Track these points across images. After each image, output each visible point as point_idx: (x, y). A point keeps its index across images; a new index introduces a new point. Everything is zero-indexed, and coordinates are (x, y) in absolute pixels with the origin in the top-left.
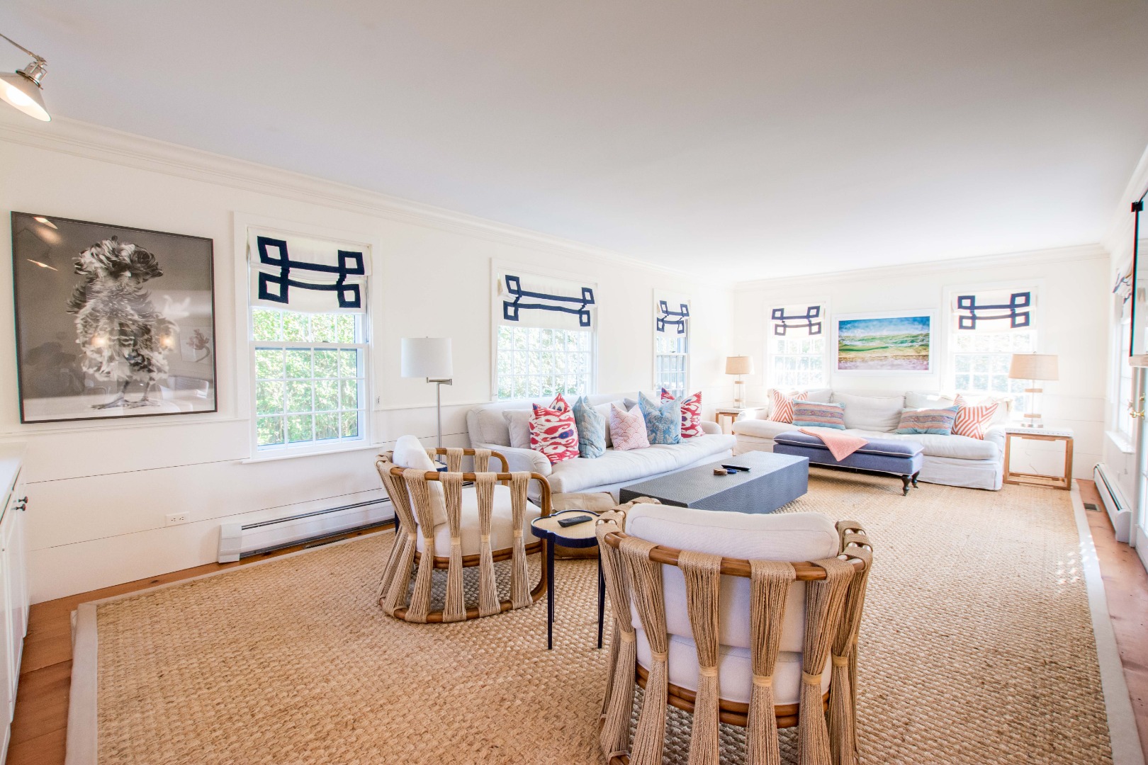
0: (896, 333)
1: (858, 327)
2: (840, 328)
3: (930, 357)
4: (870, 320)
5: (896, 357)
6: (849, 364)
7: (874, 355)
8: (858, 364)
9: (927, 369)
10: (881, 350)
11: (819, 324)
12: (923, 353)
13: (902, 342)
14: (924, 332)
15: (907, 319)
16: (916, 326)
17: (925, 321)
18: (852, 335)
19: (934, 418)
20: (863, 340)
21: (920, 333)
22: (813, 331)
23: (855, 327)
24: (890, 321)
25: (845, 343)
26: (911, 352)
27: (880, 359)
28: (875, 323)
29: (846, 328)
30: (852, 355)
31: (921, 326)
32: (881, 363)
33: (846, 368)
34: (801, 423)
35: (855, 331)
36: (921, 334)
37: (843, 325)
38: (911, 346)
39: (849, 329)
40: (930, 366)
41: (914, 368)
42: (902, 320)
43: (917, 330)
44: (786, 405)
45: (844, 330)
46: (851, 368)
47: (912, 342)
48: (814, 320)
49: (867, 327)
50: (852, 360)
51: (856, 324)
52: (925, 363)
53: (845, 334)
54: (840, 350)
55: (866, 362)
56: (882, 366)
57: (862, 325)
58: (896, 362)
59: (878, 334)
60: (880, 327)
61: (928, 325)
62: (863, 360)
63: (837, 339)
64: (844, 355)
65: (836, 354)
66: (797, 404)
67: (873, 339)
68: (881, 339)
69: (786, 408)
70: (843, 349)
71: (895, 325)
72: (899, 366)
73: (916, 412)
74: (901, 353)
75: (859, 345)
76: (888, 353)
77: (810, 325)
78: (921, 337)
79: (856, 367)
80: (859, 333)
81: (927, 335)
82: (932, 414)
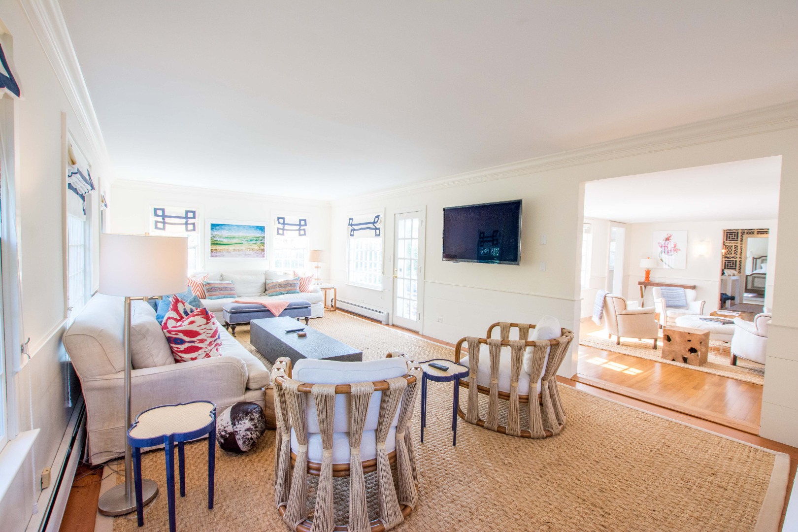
0: (247, 235)
1: (224, 229)
2: (212, 229)
3: (265, 250)
4: (232, 225)
5: (248, 249)
6: (218, 254)
7: (234, 248)
8: (224, 253)
9: (264, 257)
10: (239, 245)
11: (194, 224)
12: (262, 248)
13: (251, 241)
14: (262, 235)
15: (253, 227)
16: (258, 232)
17: (262, 229)
18: (220, 234)
19: (291, 285)
20: (228, 238)
21: (260, 235)
22: (189, 229)
23: (222, 229)
24: (244, 227)
25: (215, 239)
26: (255, 247)
27: (238, 250)
28: (235, 227)
29: (216, 229)
30: (220, 247)
31: (260, 232)
32: (239, 253)
33: (216, 256)
34: (214, 297)
35: (223, 231)
36: (261, 237)
37: (214, 226)
38: (256, 243)
39: (218, 230)
40: (265, 255)
41: (257, 256)
42: (251, 227)
43: (258, 234)
44: (198, 285)
45: (215, 230)
46: (219, 256)
47: (256, 241)
48: (190, 221)
49: (230, 229)
50: (220, 251)
51: (223, 227)
52: (263, 253)
53: (216, 233)
54: (212, 244)
55: (230, 252)
56: (240, 255)
57: (227, 228)
58: (248, 253)
59: (236, 235)
60: (238, 230)
61: (264, 231)
62: (228, 251)
63: (210, 236)
64: (215, 247)
65: (209, 247)
66: (208, 284)
67: (234, 237)
68: (239, 238)
69: (198, 287)
70: (214, 243)
71: (247, 229)
72: (249, 255)
73: (278, 282)
74: (250, 247)
75: (225, 241)
76: (243, 247)
77: (187, 224)
78: (260, 238)
79: (223, 256)
80: (224, 233)
81: (264, 237)
82: (288, 282)
